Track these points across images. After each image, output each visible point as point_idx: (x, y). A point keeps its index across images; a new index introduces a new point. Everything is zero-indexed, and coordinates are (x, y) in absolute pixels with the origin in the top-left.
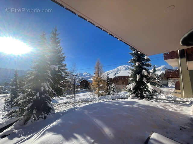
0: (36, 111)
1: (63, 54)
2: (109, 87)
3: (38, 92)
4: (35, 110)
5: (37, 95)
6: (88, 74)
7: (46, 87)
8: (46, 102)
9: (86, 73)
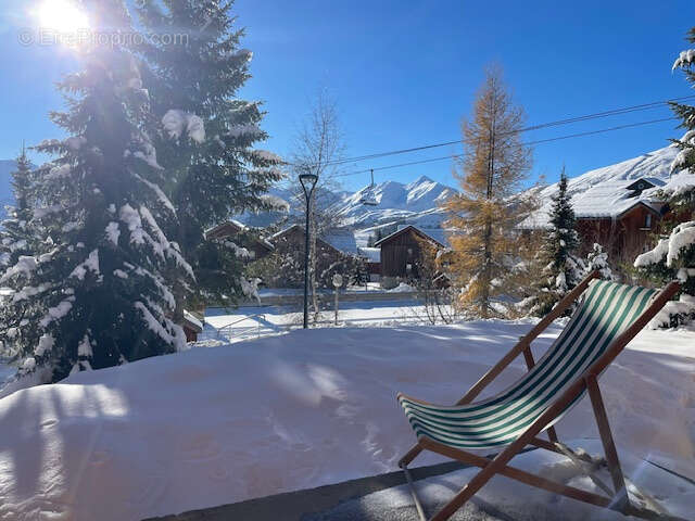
0: (93, 348)
1: (234, 39)
2: (569, 275)
3: (96, 251)
4: (86, 338)
5: (88, 262)
6: (439, 189)
7: (132, 228)
8: (139, 305)
9: (427, 187)
